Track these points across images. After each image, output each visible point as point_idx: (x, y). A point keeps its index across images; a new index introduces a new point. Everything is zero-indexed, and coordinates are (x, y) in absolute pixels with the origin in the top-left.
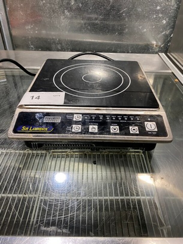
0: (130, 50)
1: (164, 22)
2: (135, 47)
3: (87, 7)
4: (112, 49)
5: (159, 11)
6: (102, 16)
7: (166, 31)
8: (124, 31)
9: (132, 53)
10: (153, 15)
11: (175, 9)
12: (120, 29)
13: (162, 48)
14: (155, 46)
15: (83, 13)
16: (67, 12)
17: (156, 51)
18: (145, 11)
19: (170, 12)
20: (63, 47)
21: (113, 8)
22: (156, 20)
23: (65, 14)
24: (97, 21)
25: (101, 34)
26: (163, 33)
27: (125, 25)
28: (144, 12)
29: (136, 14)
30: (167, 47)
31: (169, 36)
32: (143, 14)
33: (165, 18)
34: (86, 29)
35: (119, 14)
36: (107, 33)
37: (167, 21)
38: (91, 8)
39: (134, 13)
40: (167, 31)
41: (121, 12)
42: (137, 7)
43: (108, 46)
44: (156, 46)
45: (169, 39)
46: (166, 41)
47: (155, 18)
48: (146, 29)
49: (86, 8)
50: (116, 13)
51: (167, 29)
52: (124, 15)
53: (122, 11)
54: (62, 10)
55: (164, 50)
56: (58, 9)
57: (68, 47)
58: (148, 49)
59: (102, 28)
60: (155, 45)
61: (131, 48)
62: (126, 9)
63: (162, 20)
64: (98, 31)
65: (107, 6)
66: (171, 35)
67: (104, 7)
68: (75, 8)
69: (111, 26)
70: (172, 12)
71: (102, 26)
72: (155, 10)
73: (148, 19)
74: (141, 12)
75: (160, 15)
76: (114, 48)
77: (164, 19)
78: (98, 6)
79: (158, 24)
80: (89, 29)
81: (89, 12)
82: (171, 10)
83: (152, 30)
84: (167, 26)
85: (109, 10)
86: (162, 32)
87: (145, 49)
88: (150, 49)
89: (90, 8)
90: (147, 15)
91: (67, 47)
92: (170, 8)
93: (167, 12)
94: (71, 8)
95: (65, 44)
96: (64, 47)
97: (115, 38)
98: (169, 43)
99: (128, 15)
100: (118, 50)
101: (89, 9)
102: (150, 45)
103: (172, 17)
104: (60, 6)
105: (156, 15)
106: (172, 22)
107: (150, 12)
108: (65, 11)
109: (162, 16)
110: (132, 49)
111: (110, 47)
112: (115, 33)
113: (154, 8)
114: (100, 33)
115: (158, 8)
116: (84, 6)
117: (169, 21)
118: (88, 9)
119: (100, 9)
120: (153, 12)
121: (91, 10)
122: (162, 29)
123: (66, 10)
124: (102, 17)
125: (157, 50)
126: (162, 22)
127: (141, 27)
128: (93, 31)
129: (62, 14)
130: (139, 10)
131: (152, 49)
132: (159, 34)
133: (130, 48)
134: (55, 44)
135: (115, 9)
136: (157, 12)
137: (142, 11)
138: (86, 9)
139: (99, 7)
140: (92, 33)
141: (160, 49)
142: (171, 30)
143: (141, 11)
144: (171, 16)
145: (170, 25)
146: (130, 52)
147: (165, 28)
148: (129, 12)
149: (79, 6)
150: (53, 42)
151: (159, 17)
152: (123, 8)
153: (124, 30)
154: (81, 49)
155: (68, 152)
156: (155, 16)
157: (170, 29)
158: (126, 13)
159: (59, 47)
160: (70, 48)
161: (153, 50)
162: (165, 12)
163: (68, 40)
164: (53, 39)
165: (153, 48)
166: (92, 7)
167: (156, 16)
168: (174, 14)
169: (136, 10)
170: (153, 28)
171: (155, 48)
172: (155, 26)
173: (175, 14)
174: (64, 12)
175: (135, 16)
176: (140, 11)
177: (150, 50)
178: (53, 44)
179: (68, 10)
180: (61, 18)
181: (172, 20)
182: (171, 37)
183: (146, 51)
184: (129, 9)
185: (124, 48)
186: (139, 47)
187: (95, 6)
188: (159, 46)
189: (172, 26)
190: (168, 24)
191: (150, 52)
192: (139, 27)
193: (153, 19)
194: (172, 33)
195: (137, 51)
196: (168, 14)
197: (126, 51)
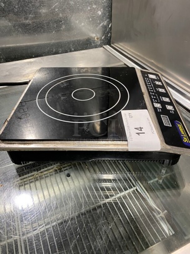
0: (72, 47)
1: (100, 13)
2: (76, 43)
3: (12, 6)
4: (53, 50)
5: (93, 2)
6: (32, 15)
8: (61, 28)
9: (75, 50)
10: (87, 7)
12: (57, 26)
13: (103, 39)
14: (96, 39)
15: (8, 14)
17: (98, 44)
18: (78, 4)
21: (42, 4)
22: (91, 12)
24: (27, 21)
25: (36, 35)
26: (101, 25)
27: (61, 22)
29: (70, 8)
30: (108, 38)
31: (107, 26)
32: (77, 7)
33: (99, 9)
34: (16, 32)
35: (51, 10)
36: (43, 34)
37: (102, 11)
39: (67, 6)
40: (105, 22)
41: (52, 8)
43: (48, 47)
44: (97, 39)
45: (108, 30)
46: (106, 32)
47: (90, 10)
48: (83, 22)
49: (10, 8)
51: (104, 20)
52: (56, 10)
53: (54, 6)
55: (106, 41)
58: (91, 44)
59: (35, 28)
60: (96, 38)
61: (73, 45)
62: (57, 3)
63: (98, 12)
64: (32, 32)
65: (36, 3)
66: (109, 26)
67: (32, 4)
69: (45, 25)
70: (105, 2)
71: (34, 26)
73: (83, 12)
74: (74, 5)
75: (94, 6)
76: (55, 48)
78: (24, 4)
79: (94, 15)
80: (20, 32)
81: (15, 12)
83: (89, 23)
84: (103, 17)
85: (39, 6)
86: (100, 24)
87: (88, 44)
89: (15, 7)
90: (81, 8)
99: (61, 9)
100: (60, 50)
101: (14, 8)
102: (92, 39)
103: (106, 7)
105: (90, 7)
106: (107, 11)
107: (84, 4)
109: (96, 7)
110: (74, 46)
111: (51, 49)
112: (52, 32)
116: (7, 5)
117: (104, 12)
119: (28, 7)
120: (86, 4)
121: (17, 10)
122: (99, 21)
124: (33, 16)
126: (98, 13)
127: (78, 21)
128: (26, 34)
131: (94, 43)
132: (97, 26)
133: (71, 45)
135: (45, 4)
136: (90, 3)
137: (75, 4)
138: (10, 9)
140: (26, 36)
141: (102, 42)
142: (108, 20)
144: (104, 6)
145: (106, 15)
146: (73, 49)
147: (101, 19)
148: (61, 6)
149: (1, 7)
151: (94, 8)
152: (54, 3)
153: (61, 27)
154: (17, 56)
155: (35, 175)
156: (89, 8)
157: (106, 19)
158: (58, 8)
162: (98, 2)
165: (95, 42)
166: (18, 5)
168: (107, 4)
169: (68, 4)
170: (90, 21)
171: (97, 41)
172: (92, 18)
173: (108, 4)
175: (69, 11)
176: (73, 4)
177: (92, 44)
181: (107, 10)
182: (110, 28)
183: (88, 47)
184: (61, 3)
185: (66, 47)
186: (81, 43)
187: (21, 4)
188: (100, 39)
189: (108, 17)
190: (104, 14)
191: (93, 46)
192: (76, 22)
193: (88, 11)
194: (109, 24)
195: (80, 48)
196: (101, 4)
197: (68, 49)
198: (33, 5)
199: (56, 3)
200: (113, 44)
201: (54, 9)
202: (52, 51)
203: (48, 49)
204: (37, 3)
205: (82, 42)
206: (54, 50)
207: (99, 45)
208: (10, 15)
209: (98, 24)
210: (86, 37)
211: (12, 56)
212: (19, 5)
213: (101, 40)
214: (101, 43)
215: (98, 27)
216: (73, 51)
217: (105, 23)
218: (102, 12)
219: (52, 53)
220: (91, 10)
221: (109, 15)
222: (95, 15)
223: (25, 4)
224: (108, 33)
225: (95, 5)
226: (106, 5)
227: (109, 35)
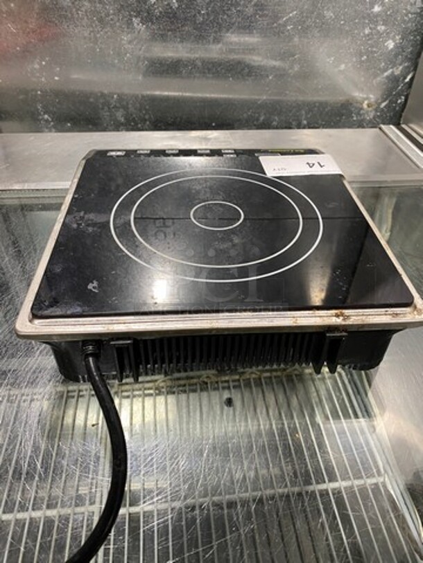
0: (304, 117)
1: (391, 45)
2: (316, 109)
3: (194, 9)
4: (260, 116)
5: (379, 18)
6: (232, 33)
7: (395, 69)
8: (290, 71)
9: (310, 126)
10: (364, 28)
11: (419, 11)
13: (382, 110)
14: (365, 106)
15: (182, 26)
16: (138, 24)
17: (368, 118)
18: (342, 18)
19: (406, 18)
20: (131, 115)
21: (260, 10)
22: (370, 39)
23: (133, 28)
24: (219, 46)
25: (231, 79)
26: (386, 74)
27: (293, 56)
28: (342, 20)
29: (321, 26)
30: (395, 108)
31: (402, 78)
32: (339, 26)
33: (392, 35)
34: (190, 68)
35: (276, 28)
36: (246, 78)
37: (398, 41)
38: (203, 12)
39: (315, 22)
40: (397, 68)
41: (281, 22)
42: (323, 7)
43: (249, 110)
44: (369, 106)
45: (400, 88)
46: (394, 93)
47: (368, 35)
48: (344, 63)
49: (189, 13)
50: (268, 24)
51: (397, 62)
52: (289, 28)
53: (284, 19)
54: (124, 17)
55: (388, 115)
56: (114, 14)
57: (144, 115)
58: (350, 115)
59: (231, 63)
60: (366, 102)
61: (307, 113)
62: (295, 12)
63: (386, 41)
64: (223, 71)
65: (247, 7)
66: (405, 78)
67: (238, 9)
68: (161, 12)
70: (410, 19)
72: (369, 15)
73: (350, 38)
74: (333, 20)
75: (381, 28)
76: (265, 114)
77: (389, 38)
78: (222, 7)
79: (374, 49)
80: (198, 68)
81: (198, 22)
82: (407, 15)
83: (358, 66)
84: (396, 56)
85: (251, 16)
86: (386, 70)
87: (342, 115)
88: (353, 115)
89: (199, 13)
90: (347, 28)
91: (141, 114)
92: (406, 9)
93: (397, 21)
94: (149, 13)
95: (135, 109)
96: (134, 116)
97: (267, 89)
98: (401, 98)
99: (300, 27)
100: (275, 120)
101: (198, 15)
102: (355, 104)
103: (410, 33)
104: (119, 7)
105: (370, 28)
106: (411, 43)
107: (357, 21)
108: (134, 19)
109: (385, 30)
110: (309, 116)
111: (254, 113)
112: (268, 76)
113: (367, 9)
114: (229, 77)
115: (377, 9)
116: (183, 6)
117: (401, 43)
118: (195, 15)
119: (227, 15)
120: (362, 20)
121: (203, 18)
122: (383, 64)
123: (136, 17)
125: (371, 117)
126: (386, 44)
127: (332, 59)
128: (209, 73)
129: (125, 29)
130: (329, 14)
131: (358, 114)
132: (376, 76)
133: (303, 112)
134: (109, 108)
135: (265, 12)
136: (373, 19)
137: (336, 17)
138: (189, 15)
139: (225, 8)
140: (207, 78)
141: (378, 114)
142: (406, 64)
143: (333, 17)
144: (407, 29)
145: (404, 51)
146: (305, 122)
147: (392, 60)
148: (303, 19)
149: (171, 8)
150: (104, 104)
151: (379, 32)
152: (287, 11)
153: (290, 68)
154: (179, 119)
155: (158, 382)
156: (367, 31)
157: (403, 61)
158: (294, 24)
159: (120, 116)
160: (150, 117)
161: (361, 115)
162: (393, 19)
163: (143, 96)
164: (103, 95)
165: (362, 112)
166: (207, 9)
167: (370, 31)
168: (414, 24)
169: (320, 16)
170: (363, 62)
171: (367, 112)
172: (368, 57)
173: (416, 25)
174: (129, 23)
175: (319, 31)
176: (331, 17)
177: (353, 117)
178: (103, 109)
179: (142, 19)
180: (122, 39)
181: (410, 41)
182: (407, 83)
183: (342, 121)
184: (302, 13)
185: (291, 114)
186: (326, 110)
187: (213, 7)
188: (374, 107)
189: (409, 56)
190: (400, 48)
191: (354, 121)
192: (328, 60)
193: (362, 37)
194: (408, 74)
195: (323, 121)
196: (399, 25)
197: (293, 120)
198: (239, 11)
199: (292, 11)
200: (407, 124)
201: (285, 25)
202: (258, 120)
203: (249, 113)
204: (249, 7)
205: (329, 108)
206: (262, 118)
207: (370, 121)
208: (187, 28)
209: (379, 72)
210: (342, 98)
211: (169, 119)
212: (210, 9)
213: (376, 110)
214: (374, 118)
215: (379, 79)
216: (304, 128)
217: (398, 71)
218: (396, 44)
219: (255, 123)
220: (370, 36)
221: (411, 53)
222: (377, 47)
223: (224, 7)
224: (399, 95)
225: (383, 25)
226: (411, 28)
227: (399, 101)
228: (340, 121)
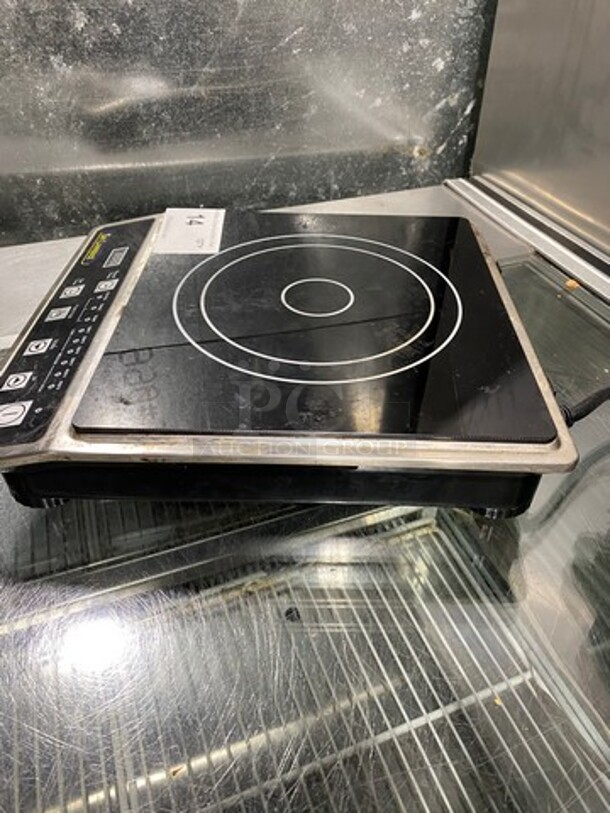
0: (333, 180)
1: (440, 64)
2: (349, 165)
3: (148, 34)
4: (269, 186)
5: (420, 29)
6: (211, 66)
7: (449, 97)
8: (305, 115)
10: (401, 45)
11: (471, 14)
12: (290, 107)
13: (439, 156)
14: (416, 154)
15: (132, 62)
16: (60, 65)
17: (422, 170)
18: (369, 31)
19: (455, 25)
20: (70, 207)
21: (249, 29)
22: (411, 59)
23: (53, 72)
24: (193, 88)
25: (219, 136)
26: (438, 106)
27: (307, 92)
28: (369, 35)
29: (341, 46)
30: (456, 152)
31: (460, 111)
32: (365, 44)
33: (440, 51)
34: (153, 125)
35: (276, 53)
36: (243, 131)
37: (448, 59)
38: (161, 38)
39: (331, 40)
40: (452, 97)
41: (281, 44)
42: (341, 18)
43: (252, 178)
44: (421, 153)
45: (459, 124)
46: (453, 132)
47: (408, 54)
48: (379, 95)
49: (140, 41)
50: (264, 49)
51: (453, 88)
52: (295, 52)
53: (287, 40)
54: (35, 55)
55: (448, 162)
56: (18, 52)
57: (91, 205)
58: (396, 169)
59: (216, 111)
60: (417, 148)
61: (337, 174)
62: (301, 29)
63: (433, 60)
64: (206, 124)
65: (229, 26)
66: (464, 110)
67: (216, 29)
68: (95, 44)
69: (253, 102)
70: (461, 26)
71: (216, 104)
72: (405, 24)
73: (383, 60)
74: (357, 36)
75: (424, 42)
76: (276, 182)
77: (437, 56)
78: (190, 28)
79: (419, 73)
80: (167, 124)
81: (156, 54)
82: (456, 21)
83: (400, 99)
84: (449, 79)
85: (237, 39)
86: (437, 101)
87: (387, 170)
88: (401, 168)
89: (156, 39)
90: (378, 46)
91: (86, 205)
92: (455, 13)
93: (444, 30)
94: (75, 46)
95: (75, 197)
96: (74, 208)
97: (275, 144)
98: (462, 138)
99: (311, 50)
100: (292, 189)
101: (154, 43)
102: (402, 153)
103: (463, 46)
104: (25, 40)
105: (410, 44)
106: (466, 61)
107: (389, 34)
108: (52, 58)
109: (430, 44)
110: (340, 177)
111: (261, 182)
112: (273, 126)
113: (401, 17)
114: (216, 133)
115: (415, 15)
116: (130, 31)
117: (453, 61)
118: (150, 44)
119: (201, 40)
120: (397, 34)
121: (164, 47)
122: (433, 93)
123: (55, 54)
124: (213, 71)
125: (427, 168)
126: (433, 64)
127: (363, 91)
128: (184, 130)
129: (40, 74)
130: (350, 27)
131: (408, 166)
132: (425, 110)
133: (332, 173)
134: (31, 201)
135: (257, 31)
136: (412, 31)
137: (360, 31)
138: (141, 44)
139: (196, 30)
140: (183, 139)
141: (435, 163)
142: (464, 90)
143: (356, 31)
144: (459, 40)
145: (459, 72)
147: (444, 85)
148: (314, 38)
149: (111, 35)
150: (21, 196)
151: (422, 48)
152: (291, 26)
153: (304, 111)
156: (406, 48)
157: (459, 87)
158: (302, 46)
159: (51, 211)
160: (101, 207)
161: (412, 167)
162: (438, 28)
163: (84, 176)
164: (17, 181)
165: (413, 163)
166: (168, 33)
167: (410, 47)
168: (467, 33)
169: (338, 31)
170: (404, 92)
171: (420, 162)
172: (411, 84)
173: (470, 34)
174: (45, 65)
175: (339, 54)
176: (353, 31)
177: (401, 171)
178: (21, 203)
179: (65, 56)
180: (36, 91)
181: (465, 57)
182: (469, 116)
183: (388, 178)
184: (312, 28)
185: (314, 178)
186: (364, 165)
187: (176, 31)
188: (429, 154)
189: (466, 78)
190: (452, 67)
191: (404, 176)
192: (357, 94)
193: (401, 57)
194: (467, 103)
195: (360, 182)
196: (447, 35)
197: (319, 186)
198: (218, 32)
199: (297, 27)
200: (480, 174)
201: (289, 48)
202: (267, 191)
203: (253, 184)
204: (233, 27)
205: (367, 163)
206: (273, 189)
207: (425, 175)
208: (139, 65)
209: (428, 105)
210: (383, 148)
211: (132, 206)
212: (172, 33)
213: (432, 158)
214: (430, 169)
215: (429, 114)
216: (335, 198)
217: (453, 100)
218: (447, 63)
219: (264, 196)
220: (412, 55)
221: (469, 73)
222: (421, 71)
223: (193, 28)
224: (459, 134)
225: (425, 37)
226: (464, 39)
227: (461, 142)
228: (383, 179)
